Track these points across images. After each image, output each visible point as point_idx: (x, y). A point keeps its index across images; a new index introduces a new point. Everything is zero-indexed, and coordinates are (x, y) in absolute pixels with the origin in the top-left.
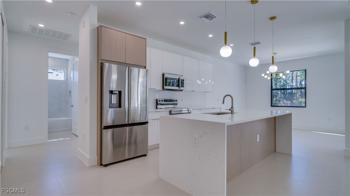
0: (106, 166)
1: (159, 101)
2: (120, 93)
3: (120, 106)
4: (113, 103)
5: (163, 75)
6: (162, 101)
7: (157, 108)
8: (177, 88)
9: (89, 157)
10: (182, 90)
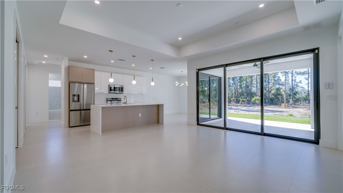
0: (71, 127)
1: (108, 99)
2: (79, 95)
3: (79, 101)
4: (75, 100)
5: (109, 85)
6: (110, 99)
7: (107, 103)
8: (119, 92)
9: (64, 124)
10: (123, 93)
